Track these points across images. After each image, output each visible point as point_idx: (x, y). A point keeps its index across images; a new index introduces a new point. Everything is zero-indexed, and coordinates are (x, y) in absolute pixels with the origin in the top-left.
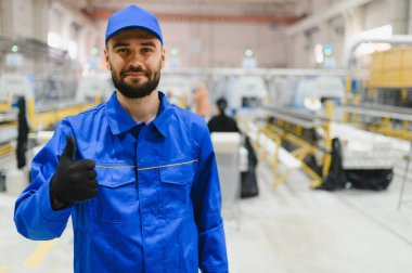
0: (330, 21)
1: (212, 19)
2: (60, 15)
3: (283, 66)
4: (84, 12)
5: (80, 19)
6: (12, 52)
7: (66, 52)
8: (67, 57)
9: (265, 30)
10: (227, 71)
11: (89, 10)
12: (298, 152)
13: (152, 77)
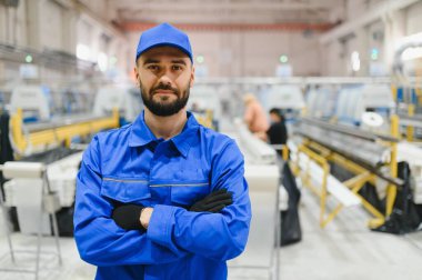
0: (367, 27)
1: (243, 27)
2: (90, 27)
3: (318, 74)
4: (115, 24)
5: (110, 31)
6: (25, 63)
7: (94, 64)
8: (96, 69)
9: (298, 38)
10: (258, 81)
11: (119, 22)
12: (352, 182)
13: (181, 96)
